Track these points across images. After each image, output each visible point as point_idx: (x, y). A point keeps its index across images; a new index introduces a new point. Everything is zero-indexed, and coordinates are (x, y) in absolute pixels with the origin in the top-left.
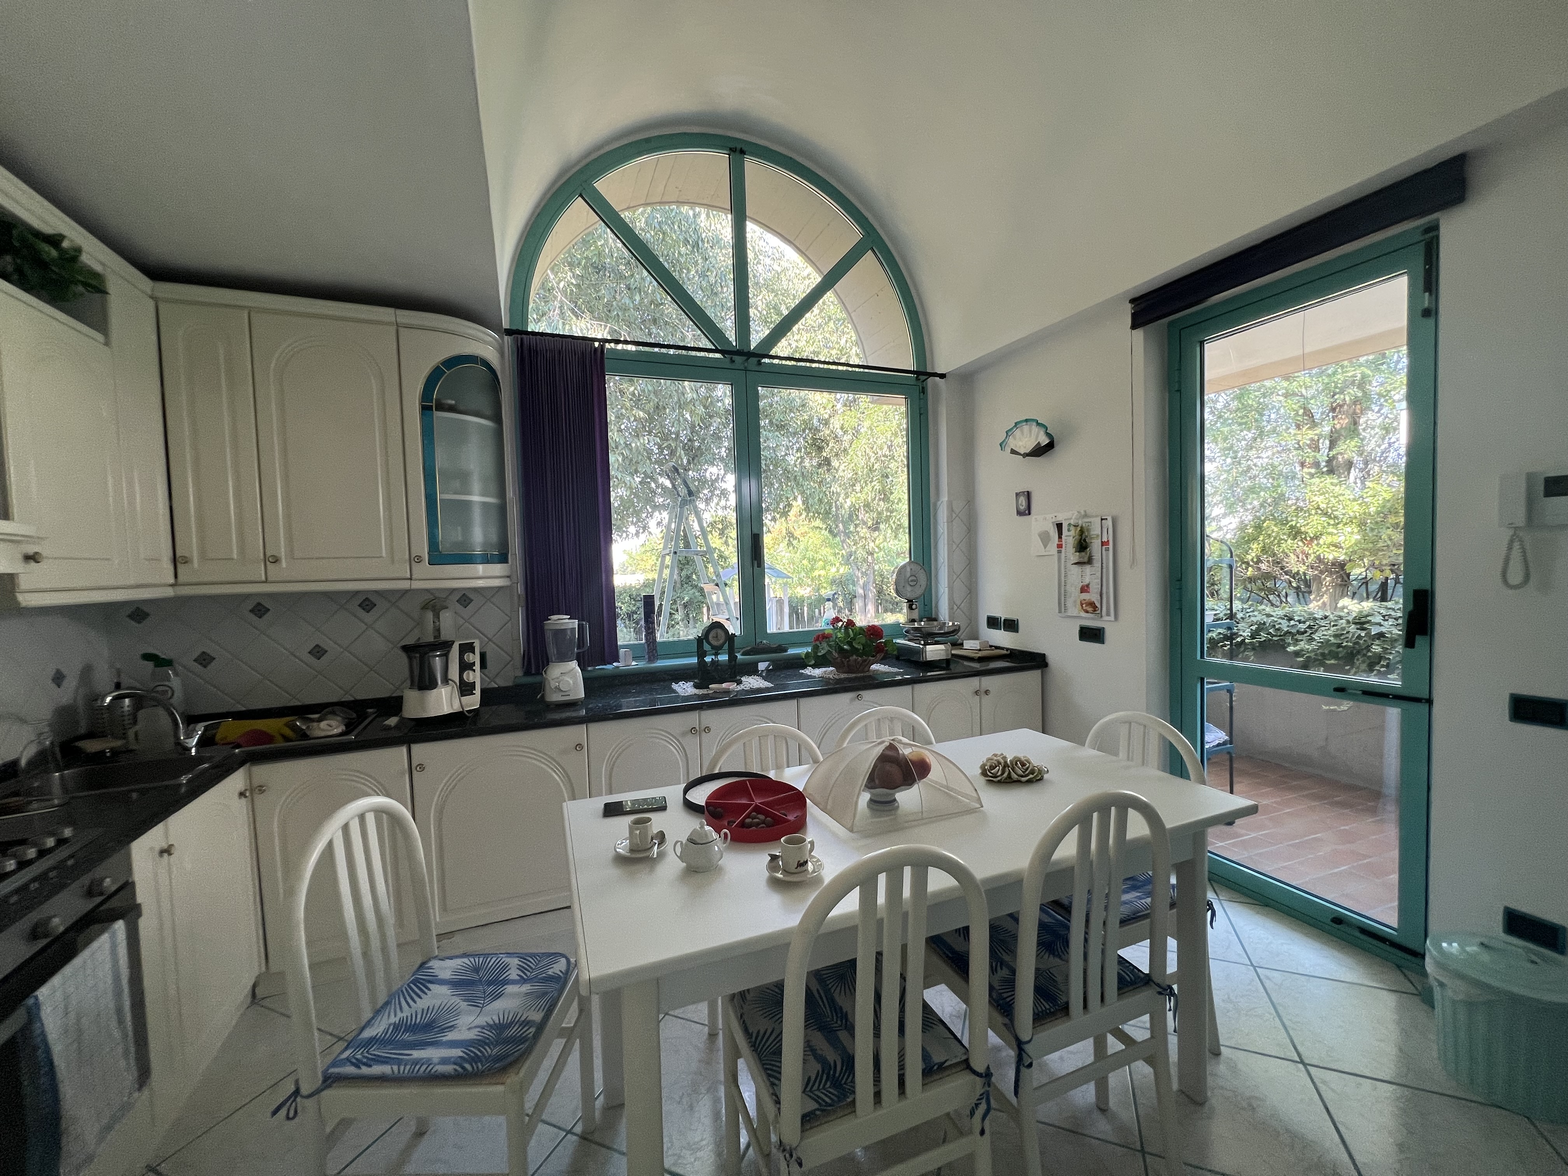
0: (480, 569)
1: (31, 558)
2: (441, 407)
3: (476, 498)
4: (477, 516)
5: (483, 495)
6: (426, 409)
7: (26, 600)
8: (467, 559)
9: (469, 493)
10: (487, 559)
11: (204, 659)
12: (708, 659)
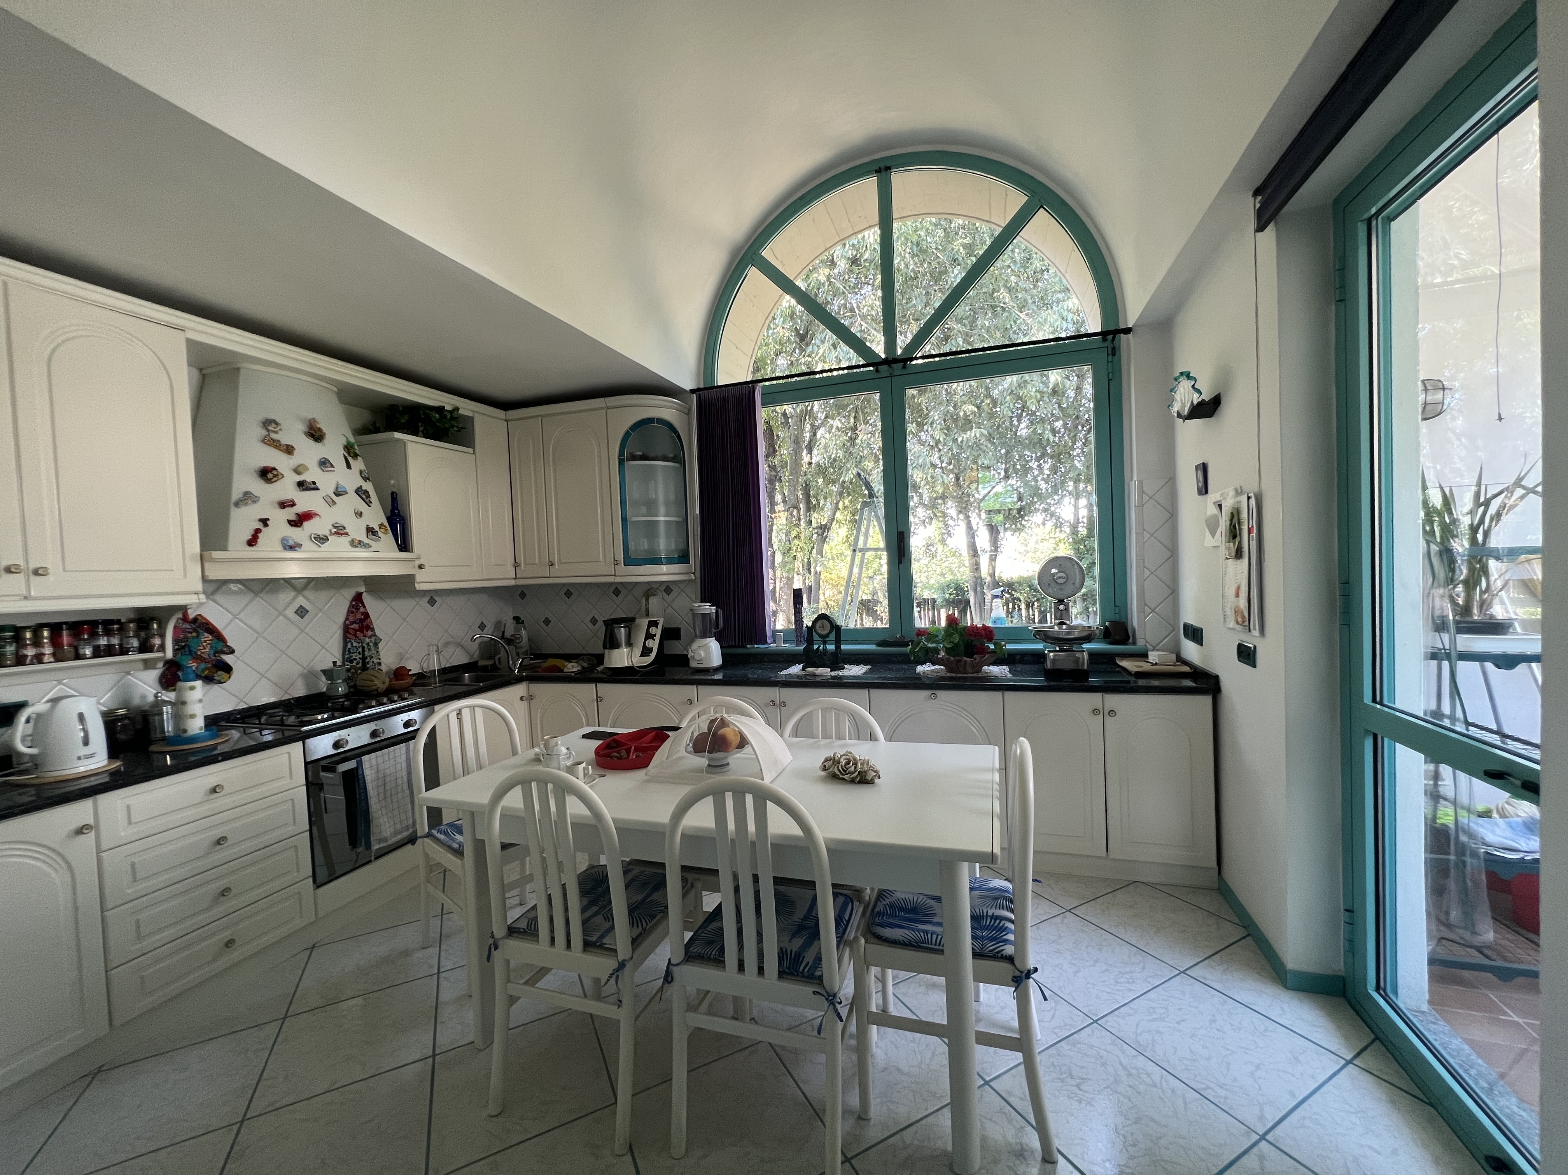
0: (664, 568)
1: (421, 567)
2: (633, 458)
3: (662, 519)
4: (662, 529)
5: (666, 516)
6: (621, 462)
7: (418, 587)
8: (656, 561)
9: (657, 516)
10: (670, 561)
11: (547, 622)
12: (815, 647)
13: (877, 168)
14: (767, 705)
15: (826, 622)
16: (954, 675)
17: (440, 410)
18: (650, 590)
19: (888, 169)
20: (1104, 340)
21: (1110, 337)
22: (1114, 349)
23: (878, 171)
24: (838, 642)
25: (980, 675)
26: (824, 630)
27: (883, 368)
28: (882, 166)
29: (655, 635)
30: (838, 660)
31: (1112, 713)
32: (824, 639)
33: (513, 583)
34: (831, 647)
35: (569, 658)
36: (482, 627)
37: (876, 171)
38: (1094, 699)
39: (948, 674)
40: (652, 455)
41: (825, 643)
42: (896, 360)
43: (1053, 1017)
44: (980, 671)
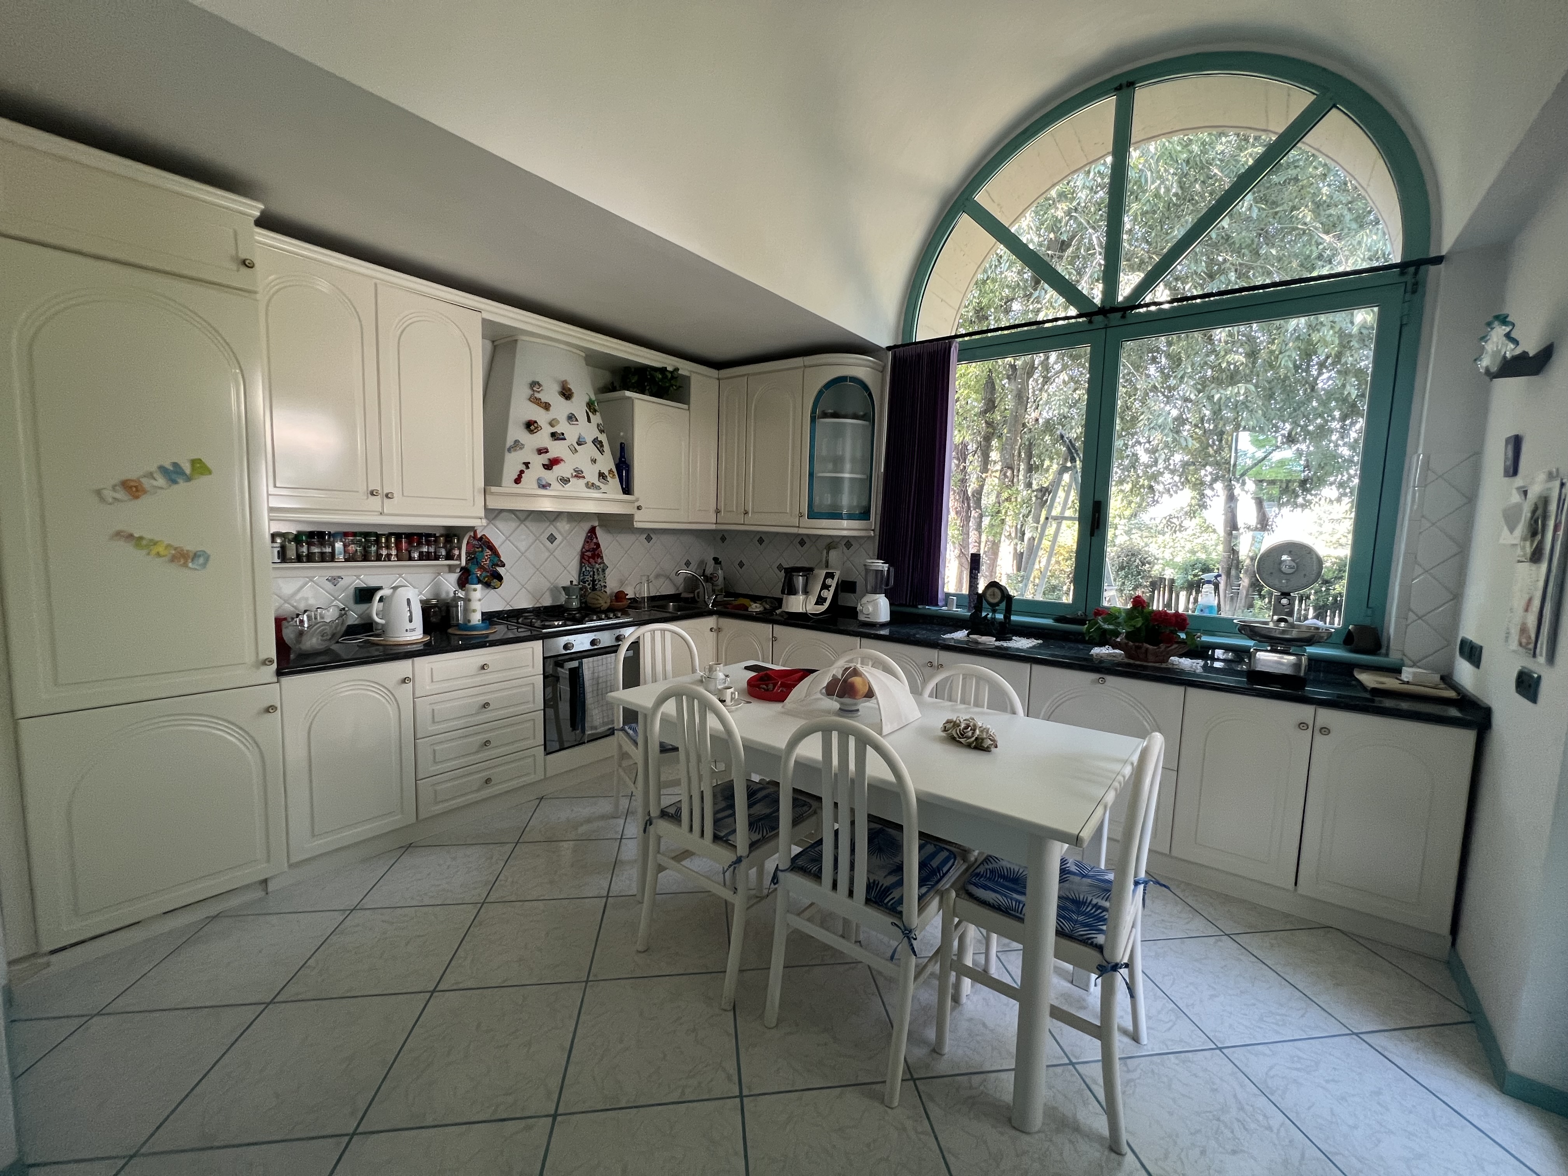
0: (845, 523)
1: (639, 508)
2: (825, 415)
3: (847, 475)
4: (846, 487)
5: (851, 473)
6: (813, 419)
7: (637, 525)
8: (838, 516)
9: (842, 472)
10: (850, 517)
11: (741, 565)
12: (984, 614)
13: (1116, 85)
14: (924, 665)
15: (997, 590)
16: (1132, 661)
17: (663, 370)
18: (832, 543)
19: (1131, 85)
20: (1402, 273)
21: (1412, 270)
22: (1416, 284)
23: (1119, 89)
24: (1008, 612)
25: (1164, 665)
26: (994, 598)
27: (1099, 319)
28: (1124, 82)
29: (830, 586)
30: (1005, 630)
31: (1325, 731)
32: (994, 608)
33: (713, 527)
34: (1000, 616)
35: (755, 599)
36: (688, 564)
37: (1116, 89)
38: (1305, 712)
39: (1126, 660)
40: (843, 413)
41: (994, 611)
42: (1115, 309)
43: (1170, 1029)
44: (1166, 660)
